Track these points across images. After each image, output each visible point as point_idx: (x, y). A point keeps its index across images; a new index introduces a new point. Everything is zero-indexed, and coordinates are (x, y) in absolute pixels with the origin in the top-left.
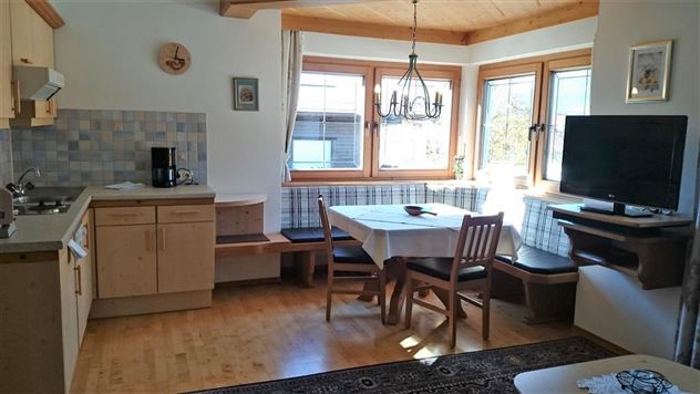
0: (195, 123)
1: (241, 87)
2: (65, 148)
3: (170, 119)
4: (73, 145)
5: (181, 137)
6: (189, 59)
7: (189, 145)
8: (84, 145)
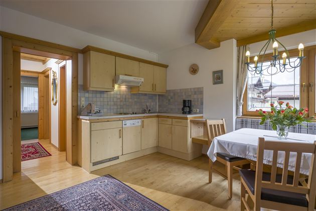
0: (199, 91)
1: (215, 75)
2: (167, 101)
3: (192, 90)
4: (169, 100)
5: (195, 96)
6: (198, 68)
7: (198, 99)
8: (171, 100)
